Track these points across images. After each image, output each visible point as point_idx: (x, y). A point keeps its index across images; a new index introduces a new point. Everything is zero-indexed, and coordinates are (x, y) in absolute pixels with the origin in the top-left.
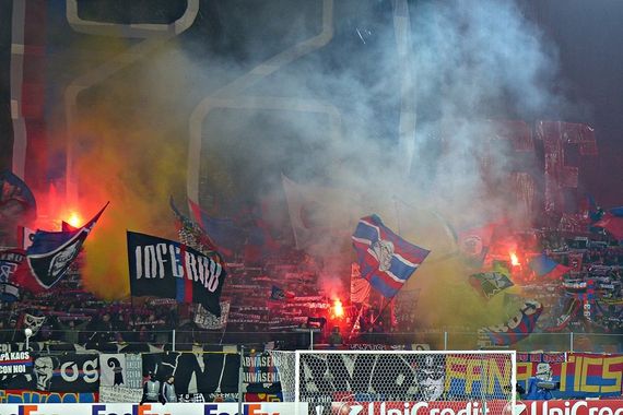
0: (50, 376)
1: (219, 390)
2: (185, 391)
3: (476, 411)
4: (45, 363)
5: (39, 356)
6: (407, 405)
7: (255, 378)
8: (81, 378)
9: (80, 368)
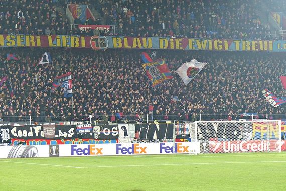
0: (99, 133)
1: (165, 138)
2: (152, 138)
4: (97, 128)
5: (95, 126)
7: (179, 133)
8: (111, 134)
9: (111, 130)
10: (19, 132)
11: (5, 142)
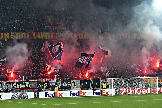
0: (61, 85)
1: (96, 87)
2: (89, 87)
3: (150, 90)
4: (59, 83)
5: (58, 81)
6: (135, 89)
8: (67, 86)
9: (67, 84)
10: (18, 85)
11: (10, 91)
